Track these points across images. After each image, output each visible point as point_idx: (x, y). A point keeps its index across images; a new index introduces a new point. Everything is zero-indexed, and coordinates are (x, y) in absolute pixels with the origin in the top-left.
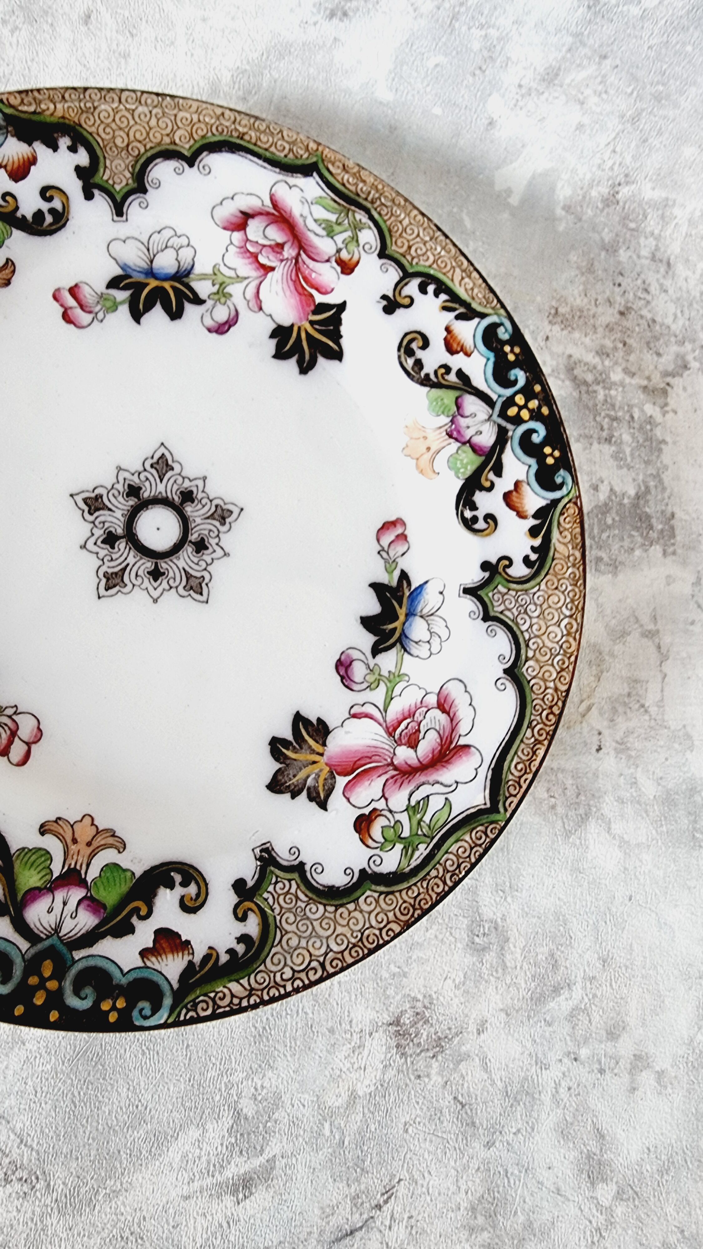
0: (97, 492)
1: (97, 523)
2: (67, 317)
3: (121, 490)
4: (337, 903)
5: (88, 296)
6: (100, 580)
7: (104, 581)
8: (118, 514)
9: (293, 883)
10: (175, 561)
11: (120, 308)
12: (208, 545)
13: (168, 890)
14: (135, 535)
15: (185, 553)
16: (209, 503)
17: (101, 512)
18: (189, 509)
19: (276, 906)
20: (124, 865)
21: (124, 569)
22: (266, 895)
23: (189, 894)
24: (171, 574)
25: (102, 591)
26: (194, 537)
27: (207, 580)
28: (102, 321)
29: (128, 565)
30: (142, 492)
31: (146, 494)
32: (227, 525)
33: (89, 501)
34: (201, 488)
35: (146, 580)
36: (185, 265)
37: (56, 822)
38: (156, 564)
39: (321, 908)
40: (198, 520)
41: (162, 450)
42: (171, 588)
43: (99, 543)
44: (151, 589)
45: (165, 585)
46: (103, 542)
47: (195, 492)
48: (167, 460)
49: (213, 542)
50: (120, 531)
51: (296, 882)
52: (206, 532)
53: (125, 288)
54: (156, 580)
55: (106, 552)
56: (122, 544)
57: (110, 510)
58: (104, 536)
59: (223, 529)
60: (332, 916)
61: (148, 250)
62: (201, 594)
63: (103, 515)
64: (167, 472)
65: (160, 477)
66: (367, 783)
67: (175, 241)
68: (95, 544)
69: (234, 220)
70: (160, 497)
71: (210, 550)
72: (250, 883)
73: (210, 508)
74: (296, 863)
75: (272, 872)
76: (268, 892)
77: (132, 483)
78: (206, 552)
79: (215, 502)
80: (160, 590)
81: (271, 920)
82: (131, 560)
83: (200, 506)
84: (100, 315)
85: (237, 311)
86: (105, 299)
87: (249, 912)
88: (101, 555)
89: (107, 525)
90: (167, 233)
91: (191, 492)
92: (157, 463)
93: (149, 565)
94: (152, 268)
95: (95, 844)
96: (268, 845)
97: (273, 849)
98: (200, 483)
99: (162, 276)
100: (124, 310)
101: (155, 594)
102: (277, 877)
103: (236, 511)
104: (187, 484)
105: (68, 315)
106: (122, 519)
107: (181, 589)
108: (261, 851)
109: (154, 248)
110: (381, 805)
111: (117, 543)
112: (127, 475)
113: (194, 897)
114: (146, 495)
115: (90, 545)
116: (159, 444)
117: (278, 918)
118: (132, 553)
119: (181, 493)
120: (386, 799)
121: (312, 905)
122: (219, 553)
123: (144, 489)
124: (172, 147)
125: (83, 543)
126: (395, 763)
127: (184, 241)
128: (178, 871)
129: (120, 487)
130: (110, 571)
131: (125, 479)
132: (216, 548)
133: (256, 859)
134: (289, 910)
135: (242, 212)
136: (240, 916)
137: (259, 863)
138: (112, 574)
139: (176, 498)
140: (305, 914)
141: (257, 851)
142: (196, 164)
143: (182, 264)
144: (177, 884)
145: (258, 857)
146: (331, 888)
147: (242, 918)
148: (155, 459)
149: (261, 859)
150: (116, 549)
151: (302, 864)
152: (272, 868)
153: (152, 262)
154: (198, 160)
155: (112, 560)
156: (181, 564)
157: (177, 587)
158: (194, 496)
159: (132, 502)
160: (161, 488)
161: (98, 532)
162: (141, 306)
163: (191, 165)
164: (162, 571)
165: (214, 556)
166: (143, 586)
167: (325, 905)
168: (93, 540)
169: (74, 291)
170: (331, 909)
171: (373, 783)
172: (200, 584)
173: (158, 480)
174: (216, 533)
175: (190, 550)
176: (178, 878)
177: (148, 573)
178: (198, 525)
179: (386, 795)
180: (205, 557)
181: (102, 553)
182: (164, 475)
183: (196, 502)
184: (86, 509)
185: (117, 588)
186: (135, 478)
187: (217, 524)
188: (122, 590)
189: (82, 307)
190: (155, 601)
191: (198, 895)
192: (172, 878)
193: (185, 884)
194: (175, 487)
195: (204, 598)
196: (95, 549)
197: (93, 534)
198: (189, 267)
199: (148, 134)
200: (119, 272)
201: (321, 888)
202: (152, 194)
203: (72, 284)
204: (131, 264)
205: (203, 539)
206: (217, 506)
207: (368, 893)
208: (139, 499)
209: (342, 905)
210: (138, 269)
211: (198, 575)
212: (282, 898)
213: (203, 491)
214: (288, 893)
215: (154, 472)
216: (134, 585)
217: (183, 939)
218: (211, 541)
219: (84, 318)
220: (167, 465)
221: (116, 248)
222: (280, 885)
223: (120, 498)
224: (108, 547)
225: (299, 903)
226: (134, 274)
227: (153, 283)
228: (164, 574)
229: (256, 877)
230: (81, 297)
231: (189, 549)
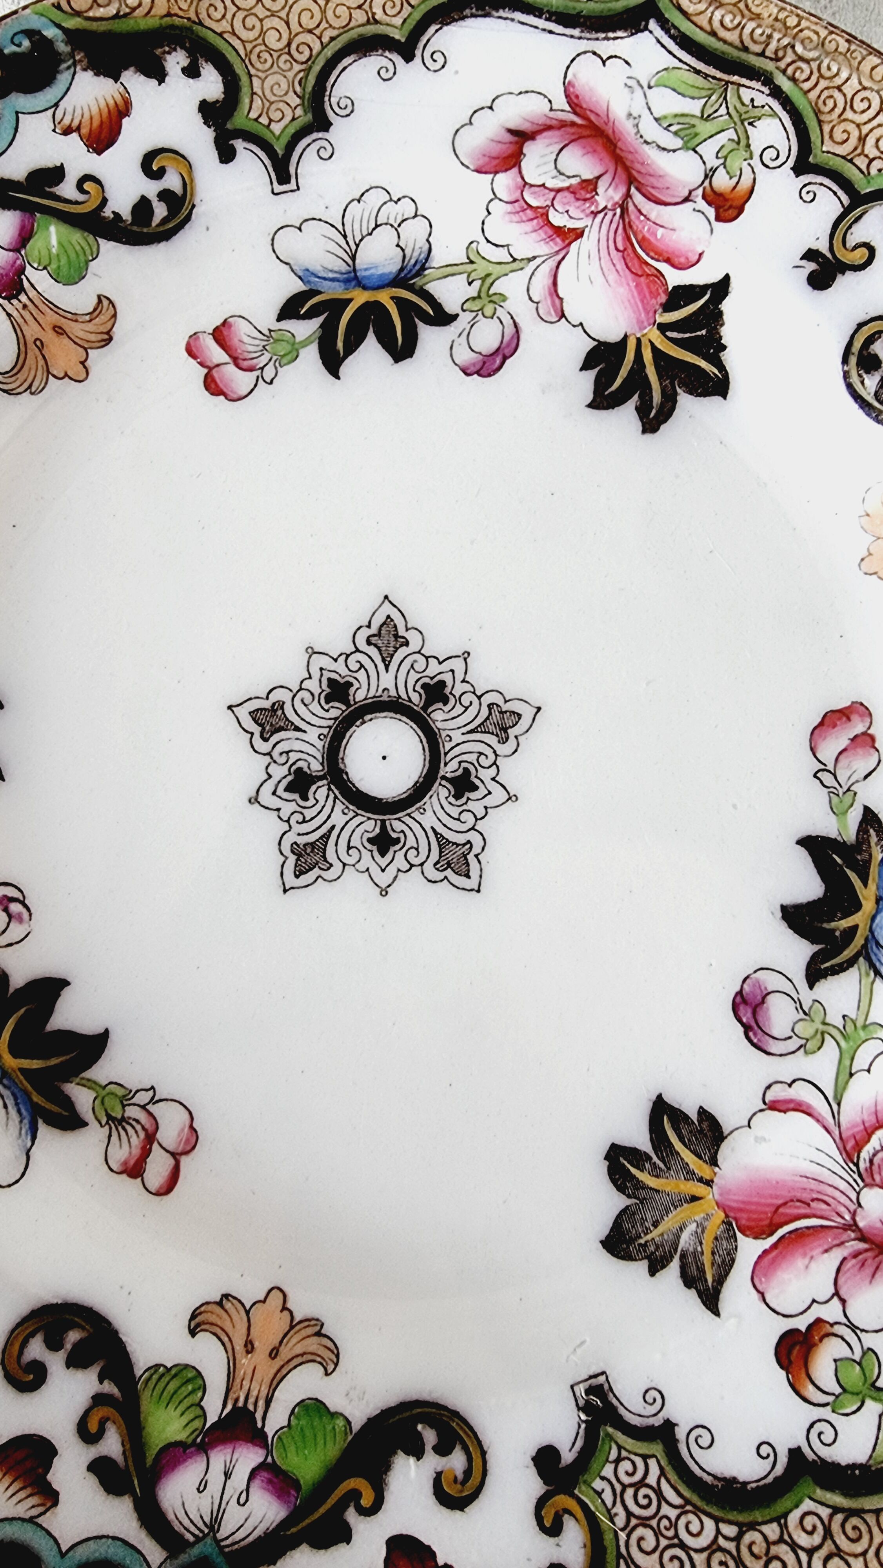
0: (274, 697)
1: (275, 754)
2: (212, 386)
3: (316, 691)
4: (741, 1518)
5: (246, 339)
6: (286, 858)
7: (292, 859)
8: (312, 735)
9: (652, 1463)
10: (416, 815)
11: (303, 352)
12: (477, 782)
13: (412, 1460)
14: (343, 772)
15: (435, 798)
16: (476, 701)
17: (282, 735)
18: (438, 716)
19: (619, 1509)
20: (334, 1403)
21: (327, 836)
22: (598, 1484)
23: (452, 1470)
24: (411, 841)
25: (290, 880)
26: (450, 769)
27: (476, 849)
28: (271, 383)
29: (333, 827)
30: (352, 690)
31: (360, 694)
32: (512, 740)
33: (261, 717)
34: (459, 676)
35: (366, 855)
36: (415, 253)
37: (220, 1304)
38: (383, 822)
39: (709, 1524)
40: (457, 737)
41: (387, 609)
42: (412, 866)
43: (280, 791)
44: (375, 871)
45: (400, 862)
46: (286, 790)
47: (449, 683)
48: (395, 626)
49: (486, 775)
50: (316, 767)
51: (658, 1462)
52: (472, 758)
53: (309, 315)
54: (383, 854)
55: (293, 806)
56: (321, 792)
57: (298, 729)
58: (290, 778)
59: (502, 749)
60: (731, 1546)
61: (345, 237)
62: (468, 876)
63: (288, 740)
64: (396, 649)
65: (384, 660)
66: (800, 1262)
67: (392, 212)
68: (274, 793)
69: (496, 150)
70: (385, 698)
71: (482, 791)
72: (568, 1457)
73: (477, 713)
74: (657, 1421)
75: (611, 1438)
76: (603, 1478)
77: (334, 676)
78: (472, 795)
79: (486, 699)
80: (391, 871)
81: (608, 1537)
82: (338, 819)
83: (459, 709)
84: (269, 373)
85: (516, 325)
86: (277, 341)
87: (567, 1519)
88: (285, 815)
89: (293, 757)
90: (375, 199)
91: (442, 684)
92: (379, 635)
93: (370, 826)
94: (355, 270)
95: (285, 1353)
96: (602, 1379)
97: (611, 1389)
98: (458, 665)
99: (375, 282)
100: (311, 355)
101: (383, 879)
102: (620, 1448)
103: (527, 713)
104: (434, 668)
105: (214, 380)
106: (319, 744)
107: (429, 867)
108: (588, 1392)
109: (355, 231)
110: (832, 1312)
111: (314, 788)
112: (325, 662)
113: (460, 1476)
114: (360, 696)
115: (266, 796)
116: (382, 598)
117: (623, 1536)
118: (339, 807)
119: (424, 686)
120: (843, 1302)
121: (691, 1517)
122: (499, 794)
123: (356, 685)
124: (371, 29)
125: (254, 794)
126: (861, 1224)
127: (407, 208)
128: (431, 1423)
129: (312, 685)
130: (302, 840)
131: (321, 669)
132: (492, 786)
133: (579, 1408)
134: (644, 1522)
135: (510, 131)
136: (547, 1524)
137: (583, 1417)
138: (305, 845)
139: (415, 697)
140: (676, 1535)
141: (581, 1389)
142: (418, 52)
143: (408, 252)
144: (428, 1448)
145: (581, 1403)
146: (730, 1482)
147: (553, 1530)
148: (374, 629)
149: (586, 1408)
150: (311, 802)
151: (669, 1426)
152: (610, 1430)
153: (353, 258)
154: (421, 45)
155: (304, 821)
156: (429, 820)
157: (422, 865)
158: (447, 691)
159: (336, 710)
160: (387, 680)
161: (278, 772)
162: (340, 345)
163: (408, 57)
164: (394, 835)
165: (488, 801)
166: (361, 866)
167: (717, 1520)
168: (269, 786)
169: (221, 334)
170: (730, 1530)
171: (813, 1265)
172: (465, 856)
173: (381, 666)
174: (492, 757)
175: (444, 793)
176: (430, 1436)
177: (370, 840)
178: (458, 745)
179: (842, 1293)
180: (471, 805)
181: (287, 809)
182: (392, 656)
183: (452, 701)
184: (257, 730)
185: (316, 872)
186: (340, 667)
187: (492, 740)
188: (324, 874)
189: (236, 361)
190: (384, 892)
191: (468, 1473)
192: (419, 1435)
193: (442, 1450)
194: (413, 677)
195: (472, 883)
196: (275, 802)
197: (270, 776)
198: (423, 256)
199: (323, 12)
200: (298, 286)
201: (709, 1479)
202: (340, 130)
203: (219, 322)
204: (316, 268)
205: (467, 771)
206: (490, 706)
207: (808, 1505)
208: (348, 705)
209: (753, 1526)
210: (331, 275)
211: (461, 839)
212: (630, 1492)
213: (463, 681)
214: (642, 1483)
215: (373, 651)
216: (344, 865)
217: (441, 1562)
218: (482, 773)
219: (241, 380)
220: (396, 636)
221: (288, 242)
222: (626, 1466)
223: (315, 707)
224: (296, 796)
225: (666, 1510)
226: (325, 286)
227: (360, 298)
228: (398, 840)
229: (579, 1443)
230: (235, 342)
231: (441, 792)
